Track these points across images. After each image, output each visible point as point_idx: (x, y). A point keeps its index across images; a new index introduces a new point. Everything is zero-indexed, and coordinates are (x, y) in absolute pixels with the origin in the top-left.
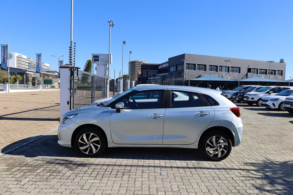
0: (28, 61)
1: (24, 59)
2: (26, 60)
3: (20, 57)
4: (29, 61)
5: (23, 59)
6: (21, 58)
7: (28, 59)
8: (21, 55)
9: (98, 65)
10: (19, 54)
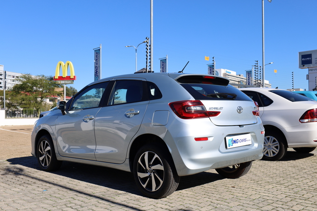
0: (238, 78)
1: (233, 77)
2: (235, 78)
3: (227, 74)
4: (240, 79)
5: (231, 77)
6: (229, 75)
7: (238, 76)
8: (228, 71)
9: (311, 70)
10: (226, 70)
